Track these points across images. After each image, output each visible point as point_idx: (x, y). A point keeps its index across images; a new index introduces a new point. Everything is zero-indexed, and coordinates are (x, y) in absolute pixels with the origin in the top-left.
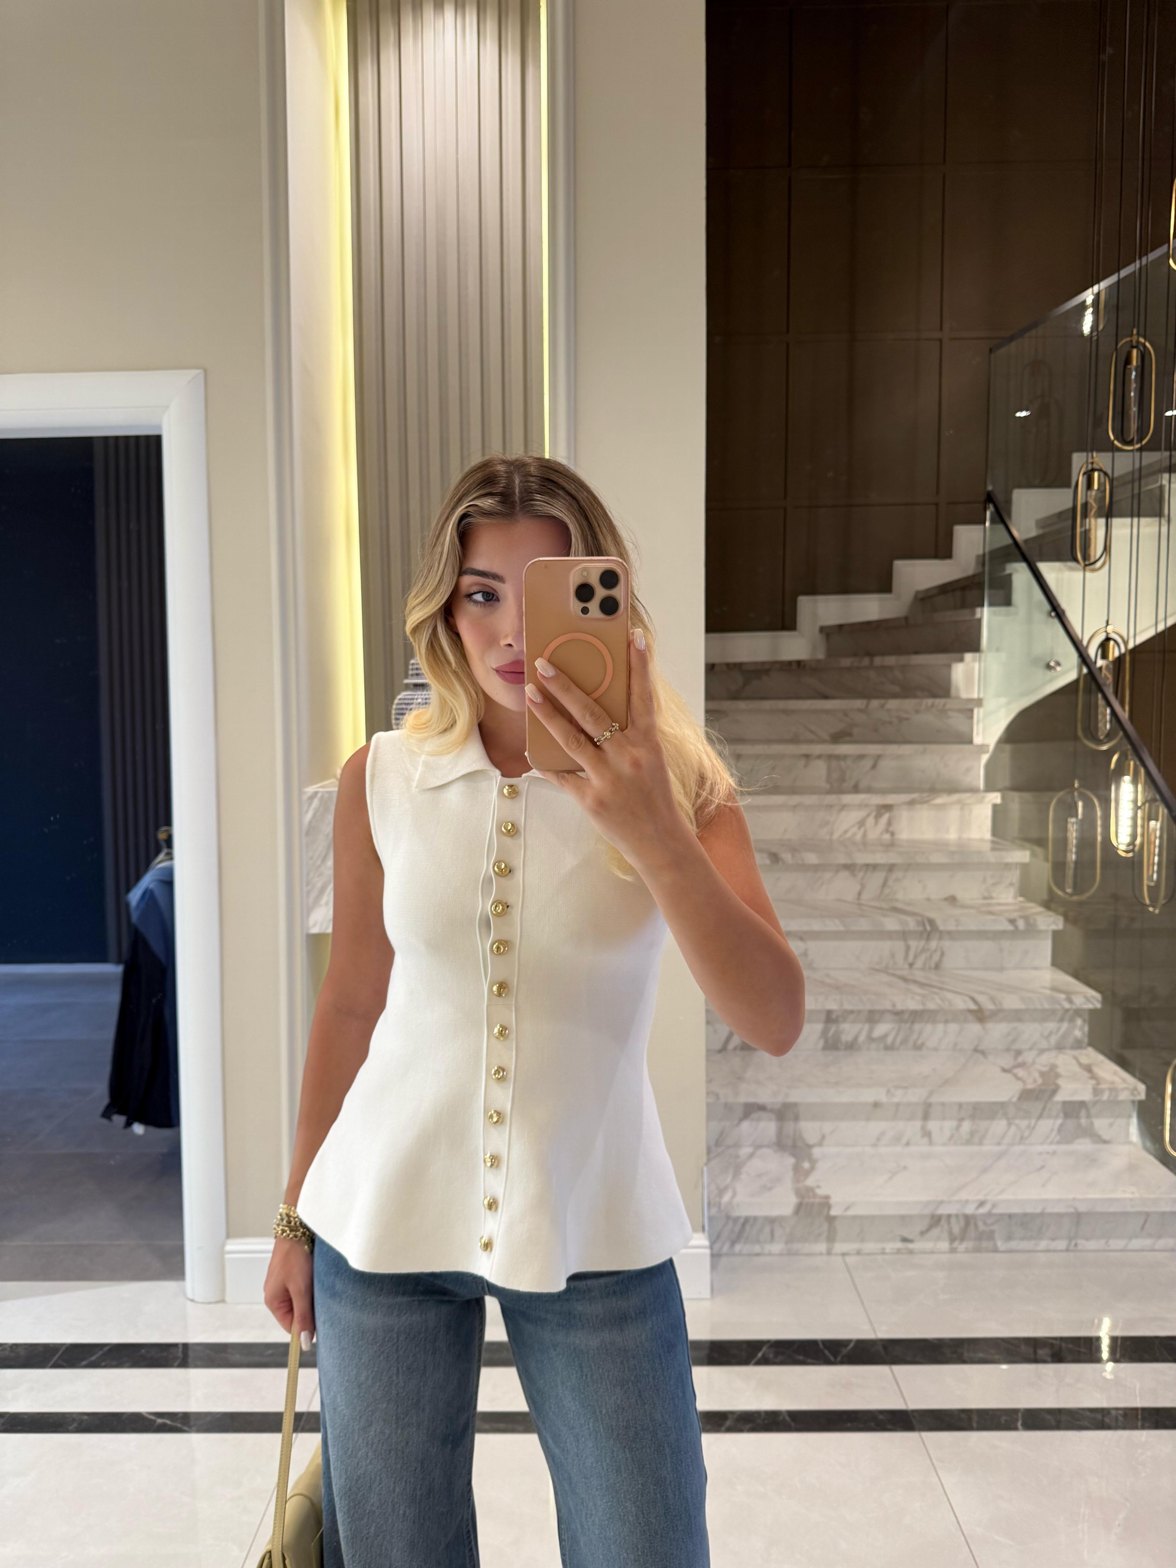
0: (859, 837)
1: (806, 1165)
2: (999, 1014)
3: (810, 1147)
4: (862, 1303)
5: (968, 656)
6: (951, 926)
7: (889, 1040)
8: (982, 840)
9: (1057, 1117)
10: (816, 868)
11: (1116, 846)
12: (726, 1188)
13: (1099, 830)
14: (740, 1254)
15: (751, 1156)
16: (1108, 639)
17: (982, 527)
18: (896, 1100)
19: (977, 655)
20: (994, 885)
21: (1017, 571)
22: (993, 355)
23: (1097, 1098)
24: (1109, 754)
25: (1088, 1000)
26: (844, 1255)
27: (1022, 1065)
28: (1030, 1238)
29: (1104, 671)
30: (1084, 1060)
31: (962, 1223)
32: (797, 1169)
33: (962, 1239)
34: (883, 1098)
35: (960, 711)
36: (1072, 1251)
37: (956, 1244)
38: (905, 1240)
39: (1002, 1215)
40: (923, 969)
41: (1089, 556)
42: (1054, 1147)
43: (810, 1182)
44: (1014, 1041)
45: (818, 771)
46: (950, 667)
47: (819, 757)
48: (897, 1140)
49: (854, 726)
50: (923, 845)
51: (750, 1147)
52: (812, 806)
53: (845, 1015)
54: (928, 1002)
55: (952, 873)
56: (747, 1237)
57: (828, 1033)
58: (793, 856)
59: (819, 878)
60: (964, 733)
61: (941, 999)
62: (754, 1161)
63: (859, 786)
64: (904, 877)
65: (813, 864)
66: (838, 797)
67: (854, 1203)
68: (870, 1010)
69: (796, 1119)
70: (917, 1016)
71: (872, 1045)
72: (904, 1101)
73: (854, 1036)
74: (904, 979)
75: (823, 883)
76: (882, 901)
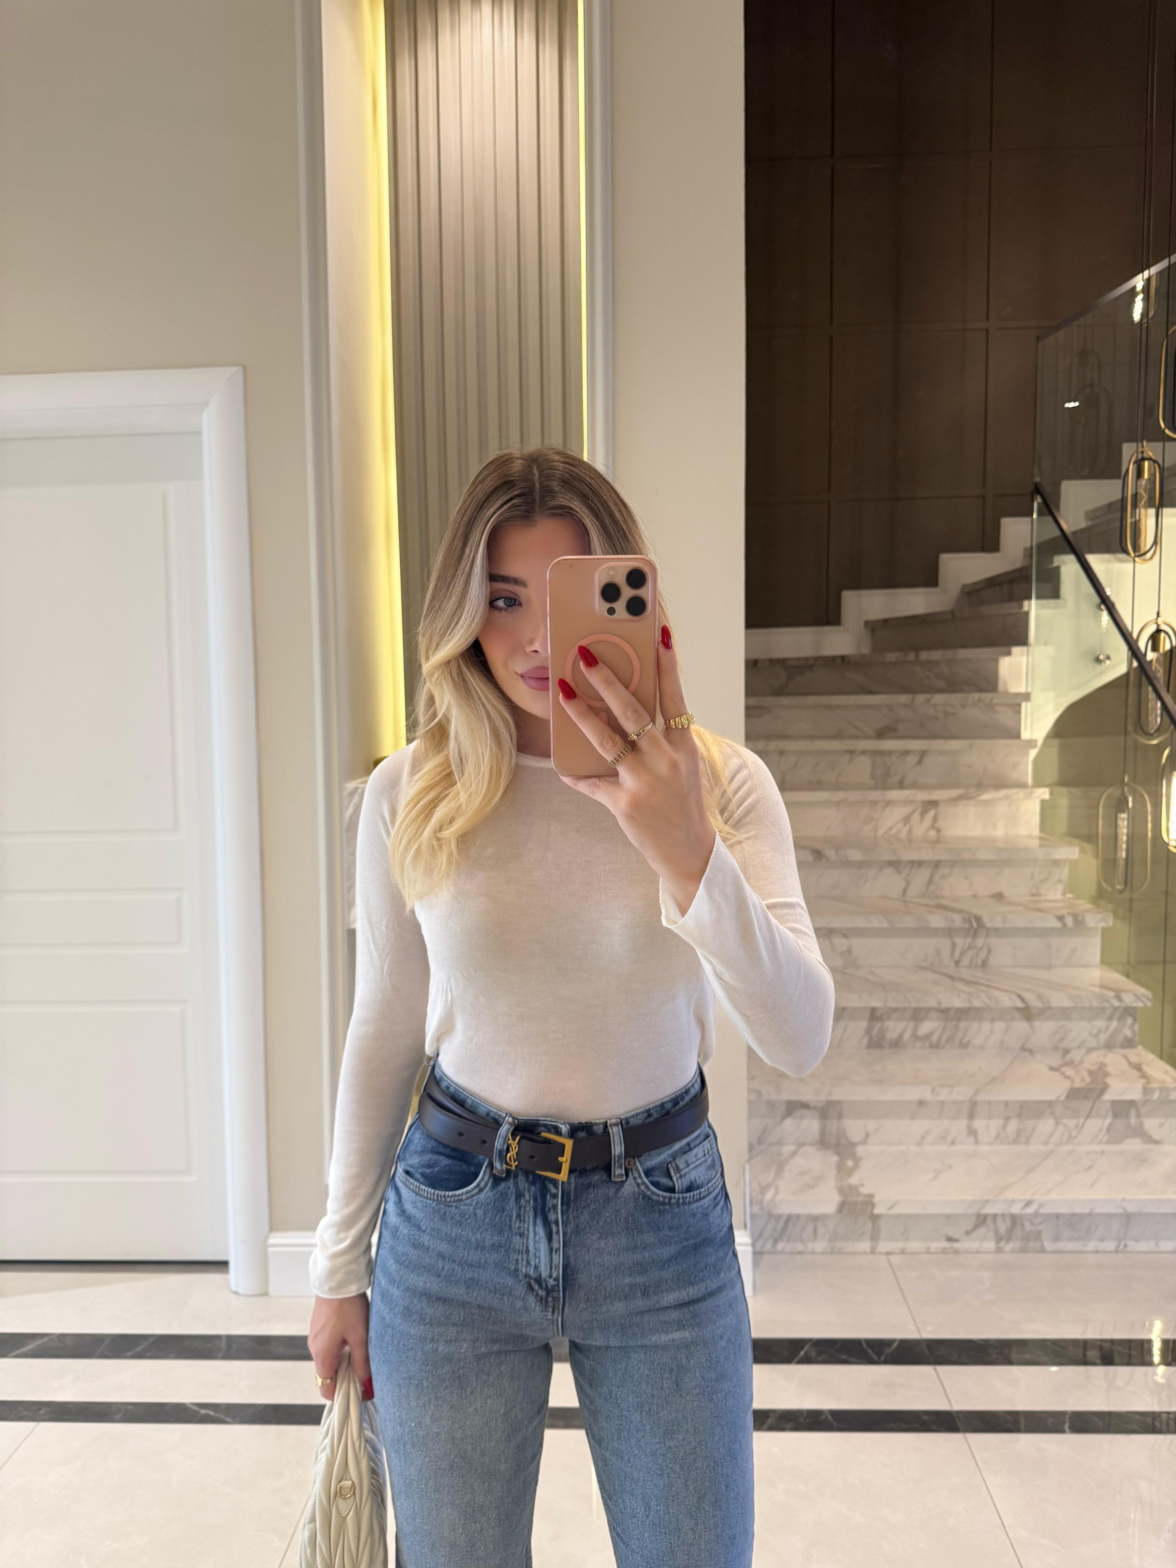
0: (904, 834)
1: (850, 1163)
2: (1046, 1012)
3: (854, 1145)
4: (906, 1302)
5: (1016, 650)
6: (998, 924)
7: (935, 1038)
8: (1030, 837)
9: (1105, 1117)
11: (1167, 842)
12: (768, 1186)
13: (1150, 825)
14: (782, 1252)
15: (794, 1154)
16: (1158, 631)
17: (1028, 519)
18: (941, 1098)
19: (1023, 647)
20: (1042, 881)
21: (1064, 563)
22: (1040, 344)
23: (1147, 1098)
24: (1160, 748)
25: (1137, 997)
26: (888, 1254)
27: (1070, 1064)
28: (1078, 1239)
29: (1154, 663)
30: (1134, 1059)
31: (1009, 1223)
32: (840, 1166)
33: (1009, 1239)
34: (928, 1096)
35: (1007, 705)
36: (1122, 1252)
37: (1002, 1244)
38: (950, 1239)
39: (1049, 1215)
40: (969, 967)
41: (1139, 547)
42: (1103, 1147)
43: (854, 1180)
44: (1062, 1039)
45: (862, 767)
46: (996, 661)
47: (864, 752)
48: (942, 1138)
49: (899, 721)
50: (970, 842)
51: (793, 1144)
52: (856, 802)
53: (890, 1012)
54: (974, 1000)
55: (1000, 869)
56: (790, 1235)
57: (874, 1030)
58: (836, 852)
59: (864, 874)
60: (1012, 728)
61: (987, 996)
62: (797, 1159)
63: (905, 782)
64: (950, 874)
65: (856, 861)
66: (883, 793)
67: (898, 1202)
68: (915, 1008)
69: (840, 1117)
70: (963, 1014)
71: (917, 1043)
72: (950, 1099)
73: (899, 1034)
74: (950, 977)
75: (867, 880)
76: (928, 897)
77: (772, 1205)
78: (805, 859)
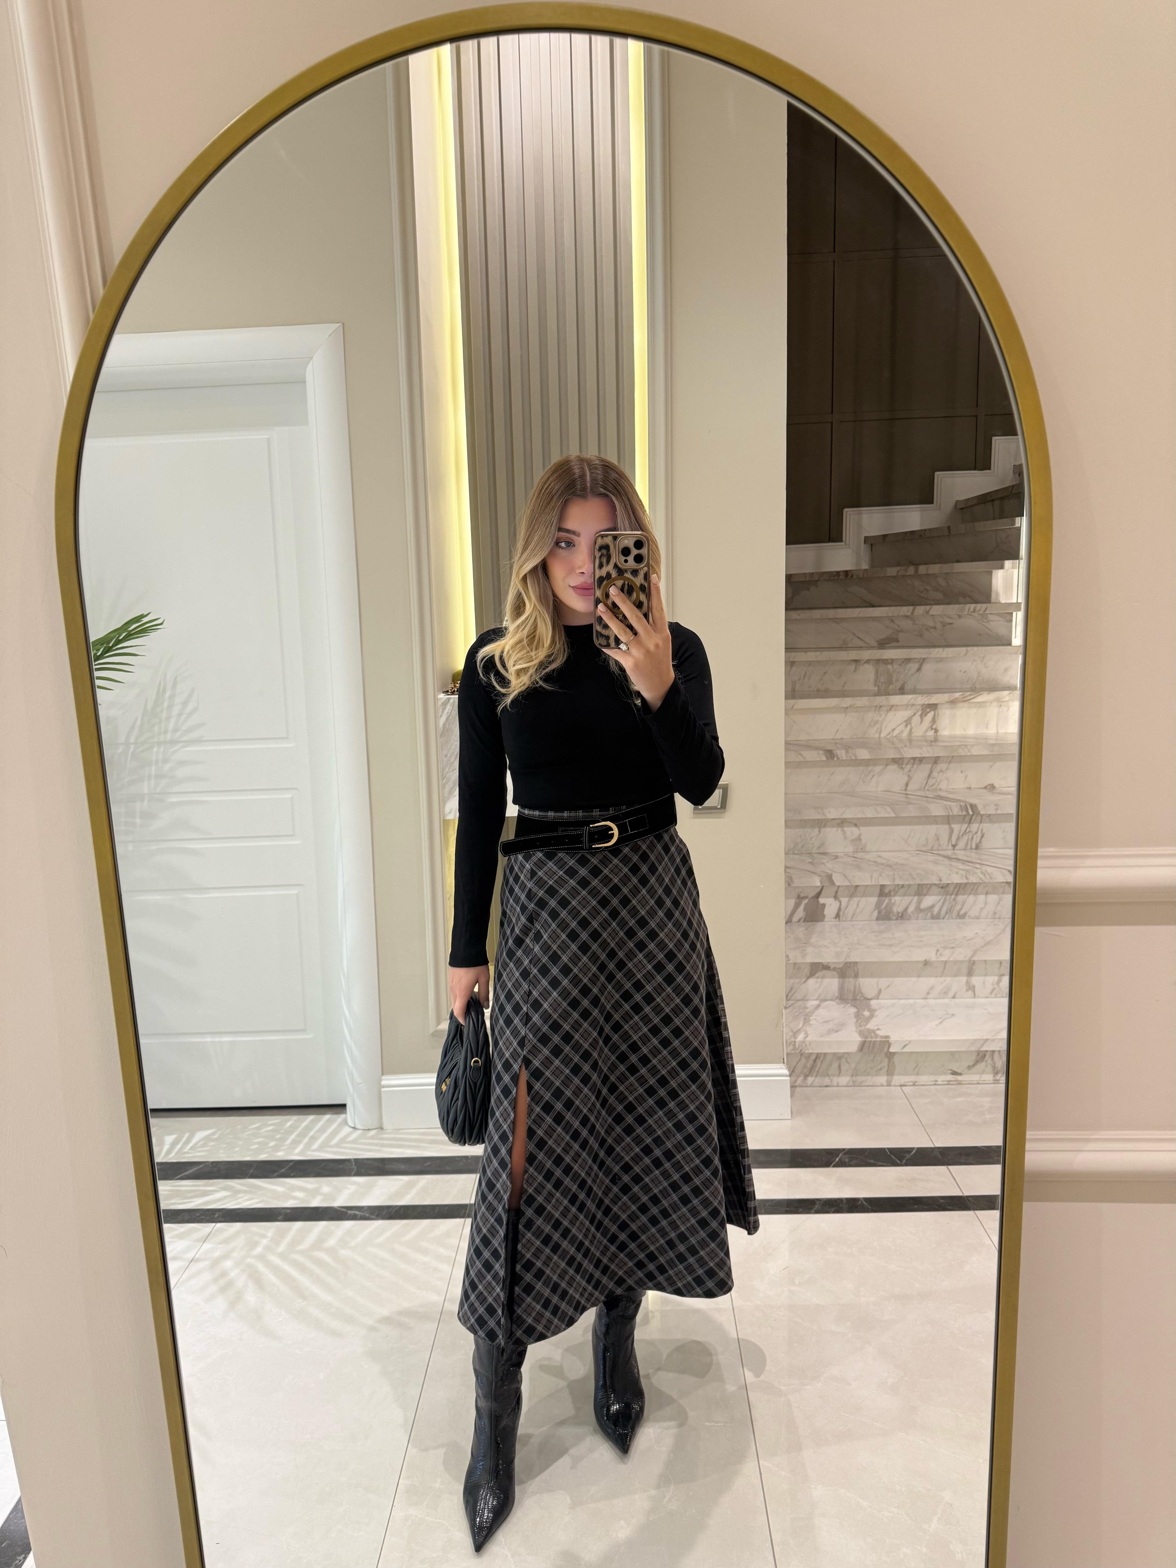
0: (905, 734)
1: (866, 1013)
3: (869, 999)
4: (920, 1121)
5: (1008, 563)
6: (991, 811)
7: (936, 910)
10: (867, 763)
12: (800, 1030)
14: (812, 1085)
15: (818, 1007)
18: (944, 959)
19: (1015, 561)
26: (901, 1086)
31: (1004, 1059)
32: (858, 1016)
34: (932, 957)
35: (999, 615)
37: (998, 1077)
38: (954, 1073)
40: (964, 849)
45: (867, 675)
46: (990, 573)
47: (868, 662)
48: (945, 993)
49: (899, 631)
50: (965, 740)
51: (816, 1000)
52: (862, 707)
53: (897, 889)
54: (971, 876)
55: (992, 764)
56: (818, 1072)
57: (882, 905)
58: (847, 752)
59: (871, 771)
60: (1003, 636)
61: (982, 873)
62: (820, 1011)
63: (905, 688)
64: (947, 769)
65: (864, 760)
66: (887, 699)
67: (910, 1042)
68: (919, 884)
69: (856, 976)
70: (960, 888)
71: (920, 915)
72: (951, 959)
73: (904, 908)
74: (949, 858)
75: (873, 776)
76: (928, 790)
77: (804, 1046)
78: (819, 759)
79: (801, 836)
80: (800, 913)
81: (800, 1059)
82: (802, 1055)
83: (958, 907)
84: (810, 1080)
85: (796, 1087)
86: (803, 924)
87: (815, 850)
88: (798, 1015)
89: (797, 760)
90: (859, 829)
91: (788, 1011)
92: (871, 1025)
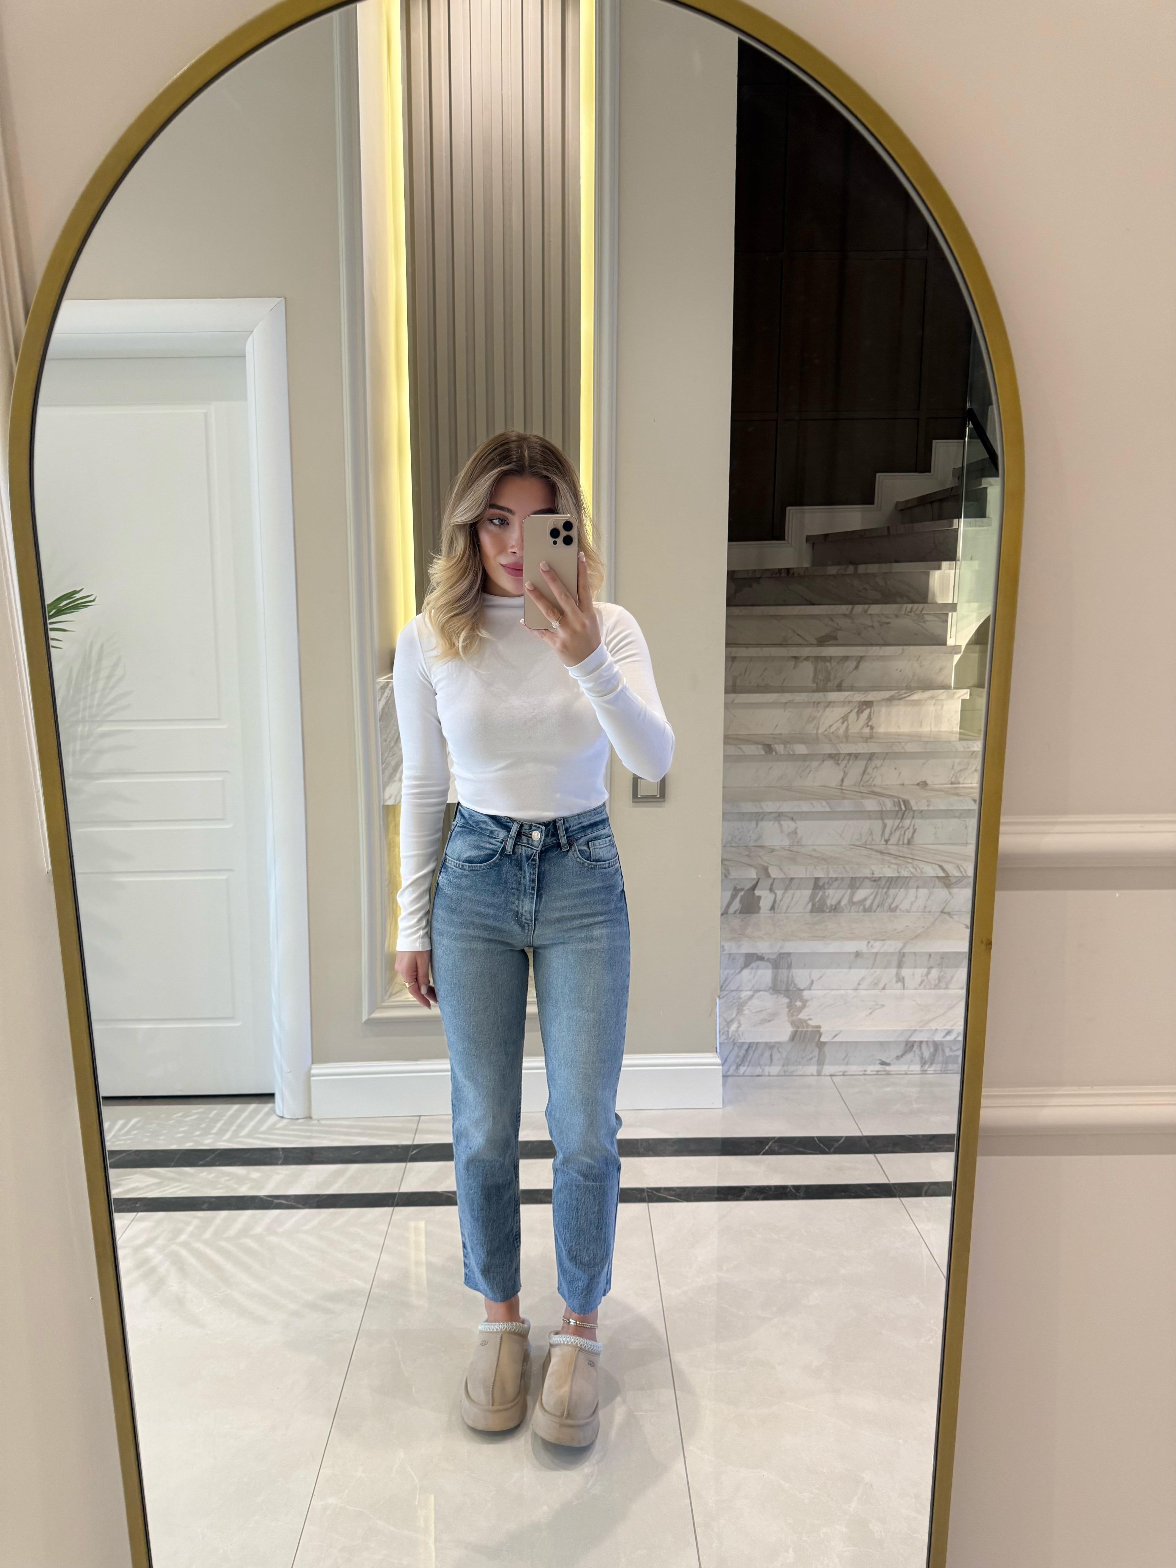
0: (841, 731)
1: (798, 1004)
2: (964, 880)
3: (801, 990)
4: (849, 1110)
5: (945, 564)
6: (923, 807)
7: (868, 903)
8: (952, 732)
12: (733, 1020)
14: (744, 1075)
15: (751, 998)
17: (960, 442)
18: (875, 950)
19: (952, 562)
20: (961, 771)
21: (991, 485)
26: (831, 1075)
31: (931, 1050)
32: (790, 1006)
33: (930, 1062)
34: (865, 950)
35: (935, 615)
37: (926, 1067)
38: (883, 1063)
40: (897, 845)
45: (806, 672)
46: (928, 574)
48: (875, 984)
49: (838, 630)
50: (900, 737)
51: (750, 990)
52: (801, 703)
53: (830, 882)
54: (902, 870)
55: (924, 761)
56: (750, 1061)
57: (817, 897)
58: (785, 747)
59: (808, 766)
60: (939, 635)
61: (913, 867)
62: (755, 1001)
63: (843, 685)
64: (881, 765)
65: (802, 754)
66: (824, 695)
67: (841, 1032)
68: (852, 878)
69: (790, 967)
70: (892, 882)
71: (853, 908)
72: (882, 951)
73: (837, 901)
74: (881, 853)
75: (810, 771)
76: (863, 786)
77: (737, 1035)
78: (757, 753)
79: (738, 829)
80: (736, 905)
81: (733, 1049)
82: (734, 1044)
83: (890, 901)
84: (742, 1069)
85: (727, 1076)
86: (738, 916)
87: (752, 844)
88: (732, 1005)
89: (737, 754)
90: (795, 823)
91: (722, 1001)
92: (802, 1016)
